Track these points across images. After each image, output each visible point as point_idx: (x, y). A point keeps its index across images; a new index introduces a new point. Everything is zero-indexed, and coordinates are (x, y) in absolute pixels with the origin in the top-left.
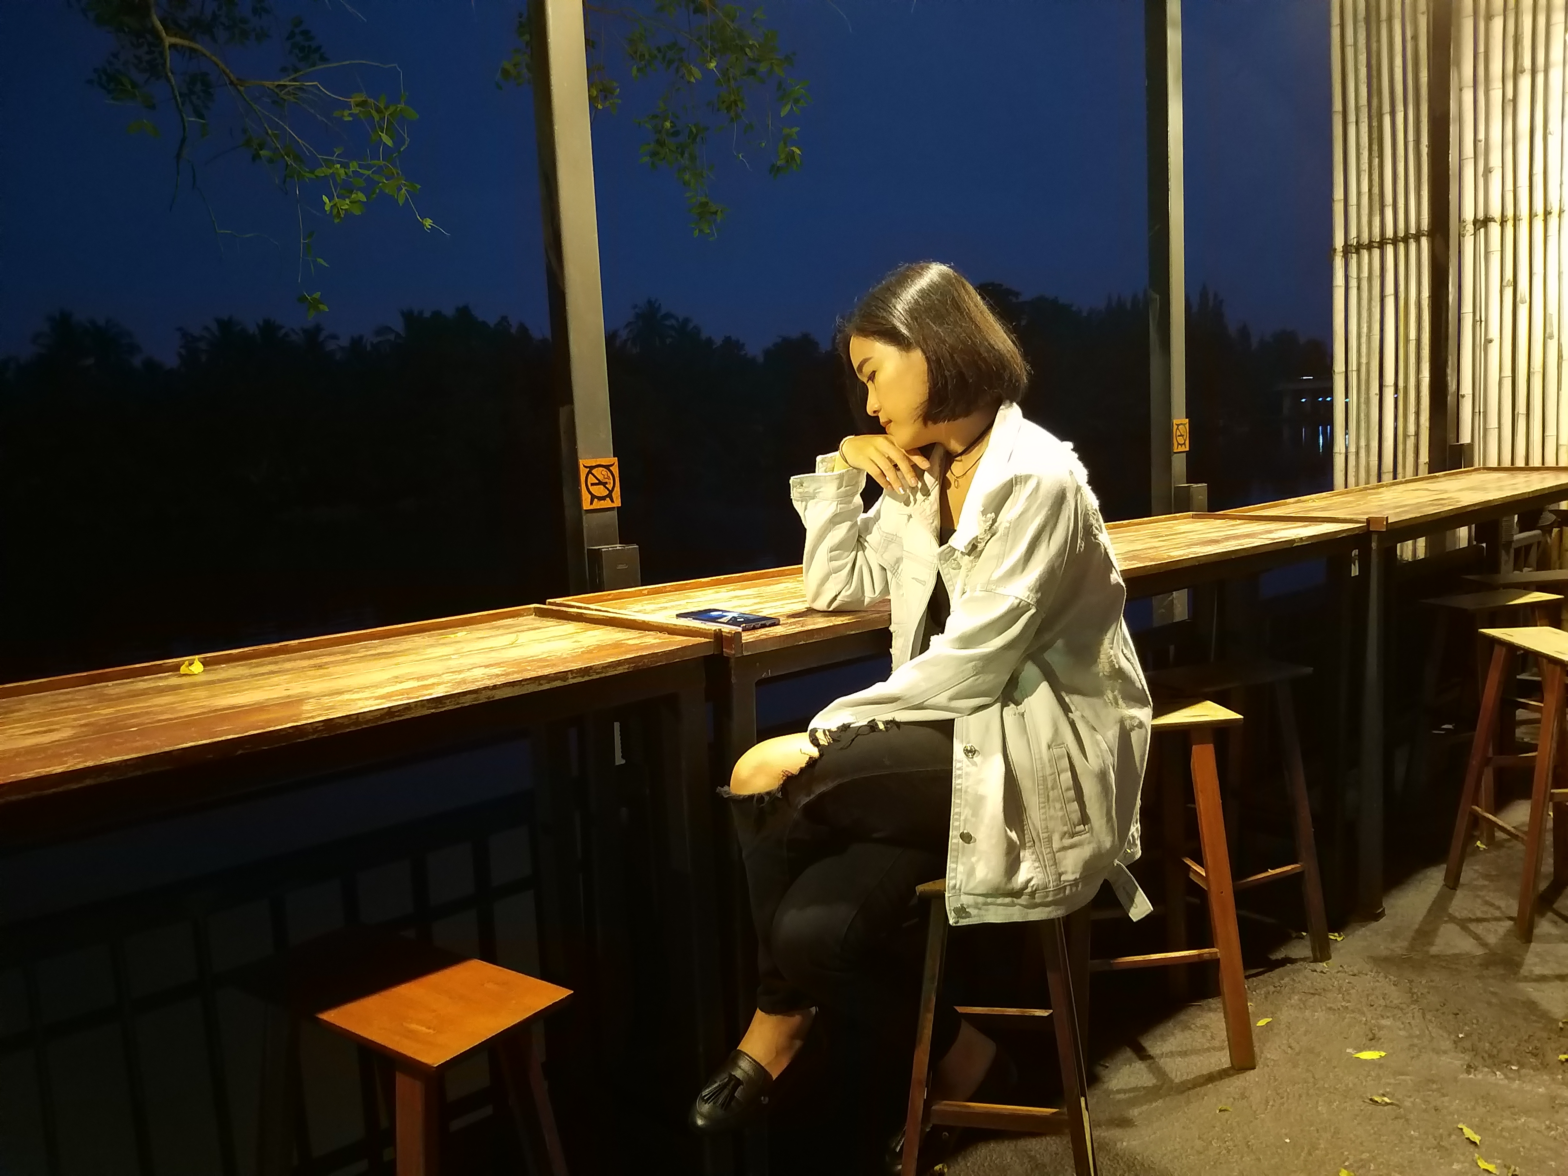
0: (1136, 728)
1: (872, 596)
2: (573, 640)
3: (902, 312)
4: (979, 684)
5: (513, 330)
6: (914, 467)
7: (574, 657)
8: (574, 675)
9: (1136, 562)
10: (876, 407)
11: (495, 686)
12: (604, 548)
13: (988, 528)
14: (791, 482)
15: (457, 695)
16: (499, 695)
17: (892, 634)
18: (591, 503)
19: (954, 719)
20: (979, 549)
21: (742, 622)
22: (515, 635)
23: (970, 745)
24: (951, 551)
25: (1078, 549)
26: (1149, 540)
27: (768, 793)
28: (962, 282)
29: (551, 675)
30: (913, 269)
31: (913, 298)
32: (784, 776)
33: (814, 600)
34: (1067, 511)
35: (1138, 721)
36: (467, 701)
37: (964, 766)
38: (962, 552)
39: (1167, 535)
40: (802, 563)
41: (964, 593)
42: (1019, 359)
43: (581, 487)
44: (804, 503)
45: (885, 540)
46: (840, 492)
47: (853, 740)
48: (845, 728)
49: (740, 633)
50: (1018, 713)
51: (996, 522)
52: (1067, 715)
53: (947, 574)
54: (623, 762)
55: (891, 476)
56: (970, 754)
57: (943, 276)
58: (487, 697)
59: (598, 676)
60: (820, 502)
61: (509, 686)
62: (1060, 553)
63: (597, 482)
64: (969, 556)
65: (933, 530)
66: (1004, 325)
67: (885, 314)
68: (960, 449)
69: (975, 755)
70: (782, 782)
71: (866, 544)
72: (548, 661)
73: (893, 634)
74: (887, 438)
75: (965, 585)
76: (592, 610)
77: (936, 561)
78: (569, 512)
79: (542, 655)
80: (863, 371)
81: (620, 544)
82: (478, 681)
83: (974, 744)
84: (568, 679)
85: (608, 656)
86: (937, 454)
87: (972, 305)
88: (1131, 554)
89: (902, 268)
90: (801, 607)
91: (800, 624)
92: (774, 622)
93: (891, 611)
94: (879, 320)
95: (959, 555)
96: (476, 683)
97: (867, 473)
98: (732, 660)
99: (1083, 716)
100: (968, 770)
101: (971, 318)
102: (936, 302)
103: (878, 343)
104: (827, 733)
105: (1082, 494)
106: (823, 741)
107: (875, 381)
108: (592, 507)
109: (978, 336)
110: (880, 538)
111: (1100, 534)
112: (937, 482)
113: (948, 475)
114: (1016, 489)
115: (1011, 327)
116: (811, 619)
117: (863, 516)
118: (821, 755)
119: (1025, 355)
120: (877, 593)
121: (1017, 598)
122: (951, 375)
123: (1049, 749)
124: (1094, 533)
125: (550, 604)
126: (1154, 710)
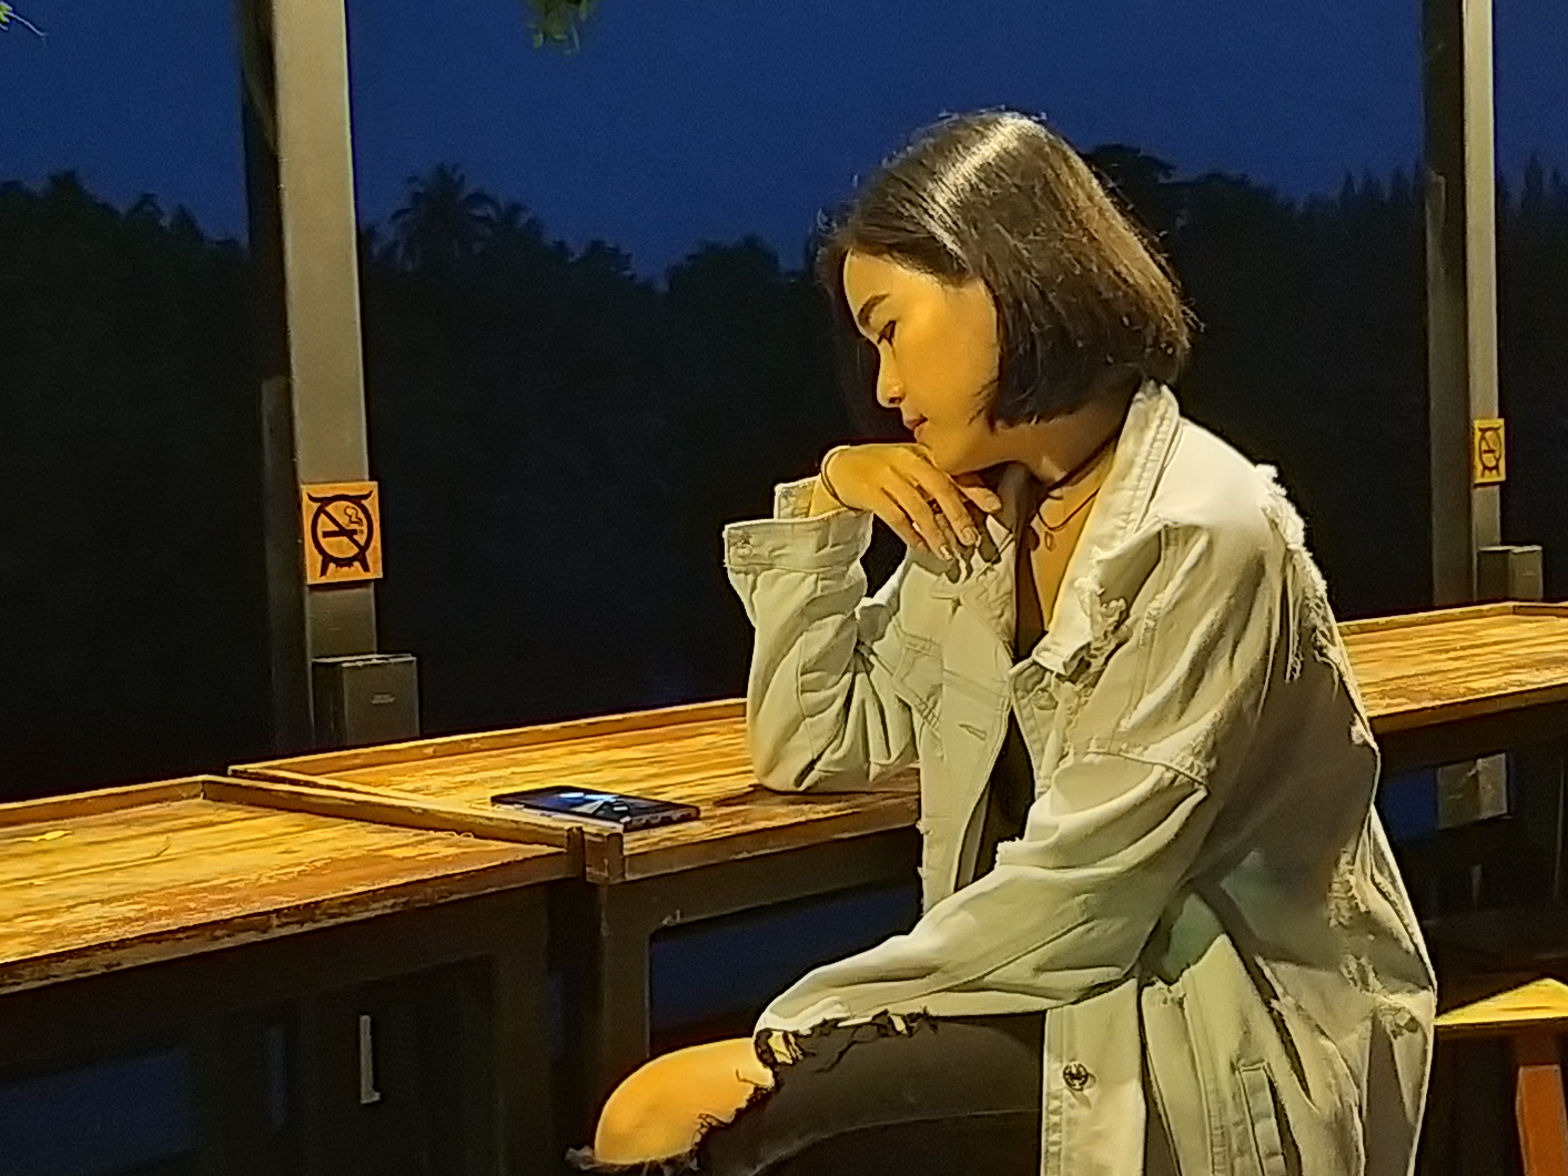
0: (1404, 1031)
1: (884, 762)
2: (281, 848)
3: (948, 209)
4: (1096, 940)
5: (165, 222)
6: (970, 505)
7: (281, 881)
8: (284, 920)
9: (1403, 700)
10: (895, 392)
11: (122, 941)
12: (347, 662)
13: (1112, 628)
14: (725, 534)
15: (45, 960)
16: (129, 960)
17: (922, 836)
18: (324, 572)
19: (1045, 1011)
20: (1093, 669)
21: (623, 814)
22: (163, 838)
23: (1077, 1063)
24: (1037, 671)
25: (1288, 675)
26: (1427, 657)
27: (670, 1162)
28: (1064, 153)
29: (236, 921)
30: (967, 126)
31: (969, 181)
32: (703, 1126)
33: (769, 771)
34: (1267, 599)
35: (1408, 1017)
36: (65, 972)
37: (1065, 1105)
38: (1059, 676)
39: (1463, 648)
40: (745, 696)
41: (1063, 757)
42: (1174, 303)
43: (303, 539)
44: (750, 577)
45: (908, 649)
46: (823, 556)
47: (841, 1054)
48: (828, 1027)
49: (619, 835)
50: (1172, 1000)
51: (1128, 616)
52: (1267, 1004)
53: (1029, 719)
54: (377, 1097)
55: (924, 523)
56: (1076, 1082)
57: (1024, 138)
58: (105, 963)
59: (332, 922)
60: (782, 575)
61: (150, 942)
62: (1253, 681)
63: (336, 529)
64: (1074, 682)
65: (1003, 630)
66: (1142, 235)
67: (913, 211)
68: (1059, 476)
69: (1087, 1084)
70: (698, 1139)
71: (872, 659)
72: (230, 890)
73: (925, 838)
74: (914, 450)
75: (1065, 741)
76: (322, 787)
77: (1007, 691)
78: (276, 589)
79: (217, 878)
80: (871, 320)
81: (379, 653)
82: (86, 932)
83: (1085, 1061)
84: (270, 927)
85: (356, 880)
86: (1013, 481)
87: (1082, 196)
88: (1393, 685)
89: (945, 122)
90: (743, 784)
91: (738, 817)
92: (690, 814)
93: (919, 793)
94: (903, 224)
95: (1053, 679)
96: (84, 936)
97: (875, 516)
98: (604, 890)
99: (1299, 1008)
100: (1074, 1113)
101: (1080, 222)
102: (1014, 190)
103: (899, 268)
104: (792, 1039)
105: (1294, 567)
106: (783, 1054)
107: (895, 340)
108: (323, 580)
109: (1094, 258)
110: (898, 647)
111: (1330, 646)
112: (1011, 537)
113: (1035, 523)
114: (1167, 554)
115: (1157, 240)
116: (762, 808)
117: (866, 602)
118: (778, 1084)
119: (1184, 297)
120: (894, 755)
121: (1168, 768)
122: (1041, 334)
123: (1234, 1072)
124: (1318, 644)
125: (236, 774)
126: (1440, 996)
